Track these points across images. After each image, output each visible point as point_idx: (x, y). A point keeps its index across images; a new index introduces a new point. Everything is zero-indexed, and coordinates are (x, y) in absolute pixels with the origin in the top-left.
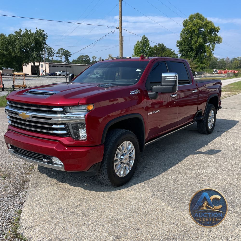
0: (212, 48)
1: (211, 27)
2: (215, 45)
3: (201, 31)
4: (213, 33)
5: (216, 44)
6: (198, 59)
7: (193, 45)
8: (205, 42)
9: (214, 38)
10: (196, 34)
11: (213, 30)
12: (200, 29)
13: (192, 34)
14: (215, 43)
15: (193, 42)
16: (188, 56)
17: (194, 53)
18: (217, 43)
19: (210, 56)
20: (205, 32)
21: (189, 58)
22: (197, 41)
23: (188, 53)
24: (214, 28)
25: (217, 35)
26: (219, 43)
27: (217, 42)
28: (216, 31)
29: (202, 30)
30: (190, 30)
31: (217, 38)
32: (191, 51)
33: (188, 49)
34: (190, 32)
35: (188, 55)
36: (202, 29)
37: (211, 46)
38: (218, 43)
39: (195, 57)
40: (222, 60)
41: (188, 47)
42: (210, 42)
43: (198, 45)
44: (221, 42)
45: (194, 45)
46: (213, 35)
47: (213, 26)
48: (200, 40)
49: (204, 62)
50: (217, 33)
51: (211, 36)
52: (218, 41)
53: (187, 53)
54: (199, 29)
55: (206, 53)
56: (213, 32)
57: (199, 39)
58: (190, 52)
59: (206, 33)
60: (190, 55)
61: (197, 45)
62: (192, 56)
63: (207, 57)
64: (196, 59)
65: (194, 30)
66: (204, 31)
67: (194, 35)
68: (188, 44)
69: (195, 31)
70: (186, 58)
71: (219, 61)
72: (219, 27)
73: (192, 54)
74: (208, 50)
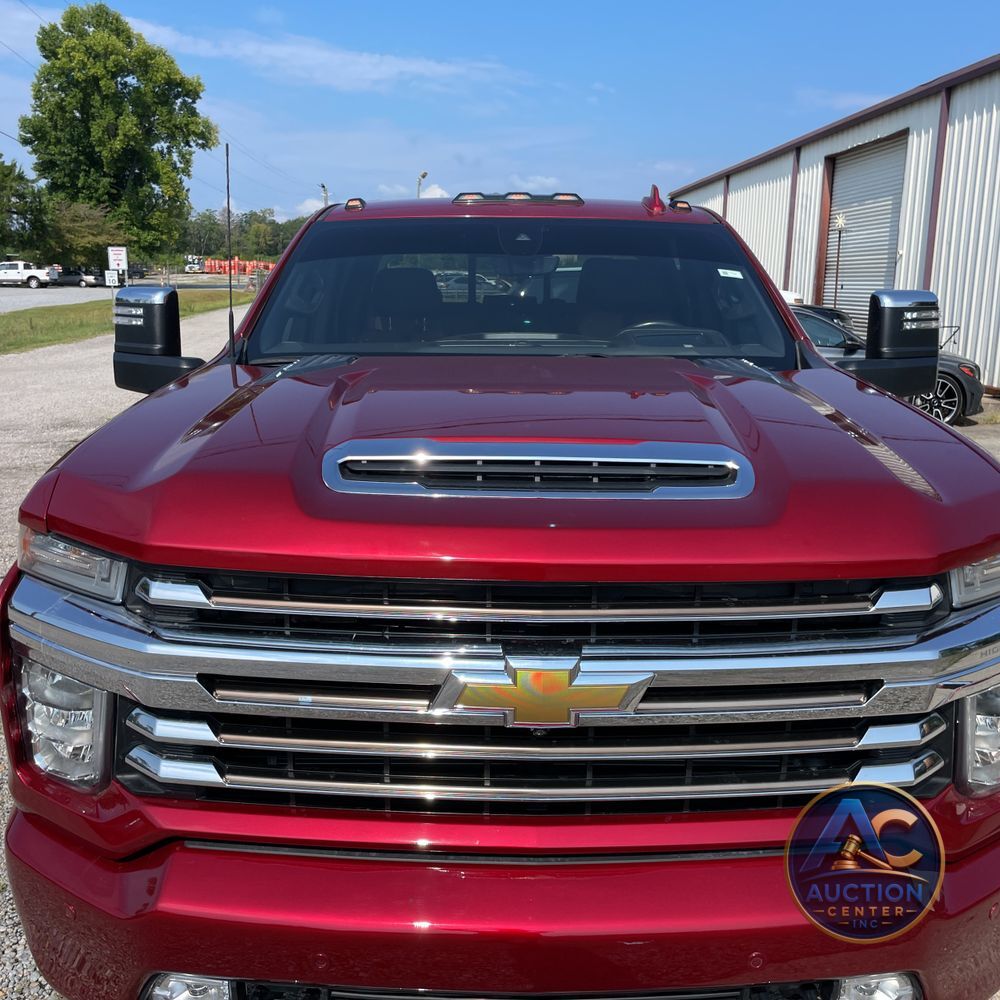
0: (179, 165)
1: (167, 73)
2: (191, 154)
3: (125, 85)
4: (179, 101)
5: (195, 148)
6: (124, 208)
7: (101, 142)
8: (149, 136)
9: (187, 125)
10: (106, 96)
11: (179, 90)
12: (119, 79)
13: (87, 97)
14: (192, 144)
15: (96, 131)
16: (79, 192)
17: (106, 181)
18: (197, 144)
19: (174, 199)
20: (145, 94)
21: (84, 199)
22: (117, 129)
23: (78, 178)
24: (181, 83)
25: (193, 113)
26: (210, 148)
27: (200, 142)
28: (187, 95)
29: (126, 82)
30: (78, 75)
31: (197, 124)
32: (92, 170)
33: (76, 160)
34: (76, 84)
35: (80, 185)
36: (127, 76)
37: (175, 157)
38: (203, 146)
39: (114, 199)
40: (204, 215)
41: (75, 148)
42: (171, 137)
43: (122, 148)
44: (213, 144)
45: (105, 146)
46: (180, 110)
47: (177, 72)
48: (129, 124)
49: (154, 222)
50: (194, 102)
51: (171, 112)
52: (202, 136)
53: (74, 177)
54: (114, 76)
55: (158, 184)
56: (177, 97)
57: (121, 120)
58: (87, 173)
59: (149, 99)
60: (89, 188)
61: (117, 145)
62: (97, 190)
63: (165, 202)
64: (119, 206)
65: (96, 80)
66: (137, 89)
67: (99, 98)
68: (71, 134)
69: (102, 83)
70: (74, 198)
71: (194, 219)
72: (199, 78)
73: (98, 182)
74: (165, 173)
